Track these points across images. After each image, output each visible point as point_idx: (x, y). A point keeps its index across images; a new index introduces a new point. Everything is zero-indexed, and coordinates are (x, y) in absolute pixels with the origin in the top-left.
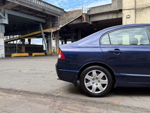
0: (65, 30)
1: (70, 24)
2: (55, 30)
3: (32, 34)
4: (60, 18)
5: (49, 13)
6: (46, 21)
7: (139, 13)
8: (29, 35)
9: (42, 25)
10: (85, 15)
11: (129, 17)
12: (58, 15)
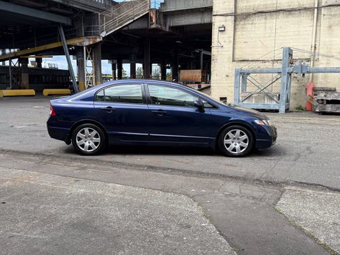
0: (116, 41)
1: (125, 29)
2: (91, 43)
3: (42, 48)
4: (102, 16)
5: (78, 7)
6: (72, 21)
7: (241, 23)
8: (37, 49)
9: (64, 30)
10: (155, 12)
11: (223, 29)
12: (99, 10)
